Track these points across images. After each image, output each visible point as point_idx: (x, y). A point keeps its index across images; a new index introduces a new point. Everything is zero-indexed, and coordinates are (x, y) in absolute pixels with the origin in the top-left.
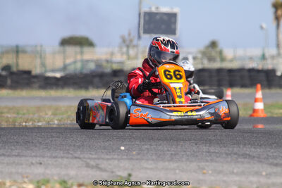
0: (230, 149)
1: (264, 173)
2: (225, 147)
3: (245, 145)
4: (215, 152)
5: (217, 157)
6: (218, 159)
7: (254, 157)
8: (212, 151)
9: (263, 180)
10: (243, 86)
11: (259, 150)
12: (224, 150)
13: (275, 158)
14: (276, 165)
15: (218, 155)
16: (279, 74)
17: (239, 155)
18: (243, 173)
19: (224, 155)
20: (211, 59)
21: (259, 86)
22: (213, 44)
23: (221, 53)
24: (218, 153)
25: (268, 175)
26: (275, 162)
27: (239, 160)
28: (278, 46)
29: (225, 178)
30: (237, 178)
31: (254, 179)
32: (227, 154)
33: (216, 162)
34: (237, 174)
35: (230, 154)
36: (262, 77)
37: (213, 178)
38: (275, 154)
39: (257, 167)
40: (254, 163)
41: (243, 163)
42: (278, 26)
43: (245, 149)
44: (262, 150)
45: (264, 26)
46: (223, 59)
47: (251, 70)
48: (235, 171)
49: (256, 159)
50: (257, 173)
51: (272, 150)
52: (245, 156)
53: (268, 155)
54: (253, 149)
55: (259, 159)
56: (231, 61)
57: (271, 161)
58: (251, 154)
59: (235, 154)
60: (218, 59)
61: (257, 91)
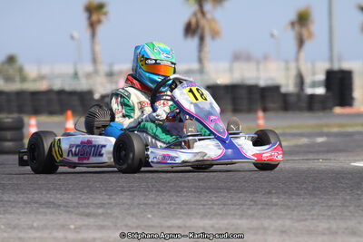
0: (30, 196)
1: (72, 227)
2: (23, 193)
3: (49, 190)
4: (9, 201)
5: (13, 207)
6: (13, 210)
7: (60, 206)
8: (6, 199)
9: (70, 236)
10: (51, 113)
11: (67, 197)
12: (21, 198)
13: (87, 206)
14: (88, 215)
15: (13, 204)
16: (97, 96)
17: (41, 204)
18: (45, 227)
19: (21, 205)
20: (8, 79)
21: (69, 113)
22: (11, 60)
23: (21, 70)
24: (14, 202)
25: (78, 229)
26: (87, 211)
27: (41, 210)
28: (94, 61)
29: (22, 235)
30: (37, 235)
31: (59, 235)
32: (25, 203)
33: (11, 213)
34: (37, 229)
35: (29, 203)
36: (75, 101)
37: (5, 235)
38: (87, 201)
39: (62, 218)
40: (60, 214)
41: (45, 214)
42: (93, 35)
43: (48, 195)
44: (70, 196)
45: (76, 35)
46: (24, 79)
47: (61, 92)
48: (35, 225)
49: (62, 208)
50: (63, 227)
51: (84, 197)
52: (48, 205)
53: (78, 203)
54: (59, 196)
55: (66, 208)
56: (35, 80)
57: (82, 210)
58: (56, 201)
59: (36, 202)
60: (17, 78)
61: (67, 120)
